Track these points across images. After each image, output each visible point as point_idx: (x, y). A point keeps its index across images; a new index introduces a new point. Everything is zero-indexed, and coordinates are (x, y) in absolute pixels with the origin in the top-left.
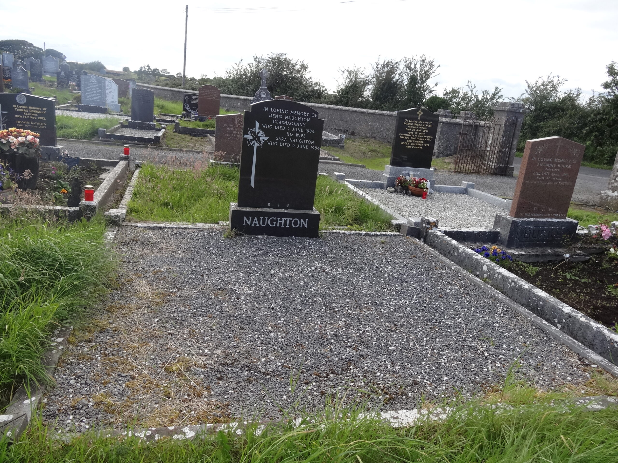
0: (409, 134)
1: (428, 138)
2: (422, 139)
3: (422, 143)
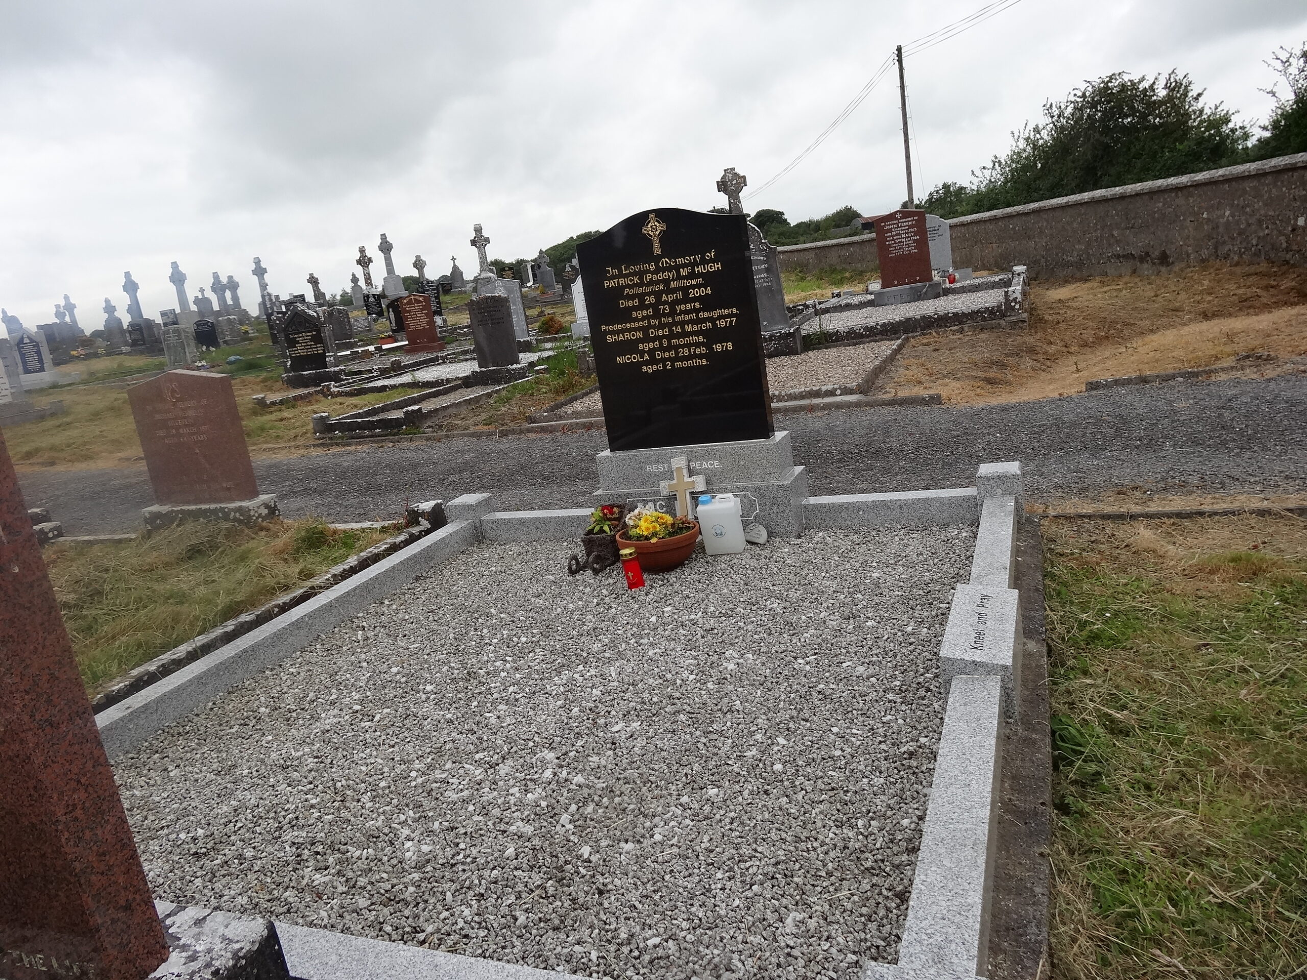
1: (720, 317)
2: (695, 328)
3: (702, 344)
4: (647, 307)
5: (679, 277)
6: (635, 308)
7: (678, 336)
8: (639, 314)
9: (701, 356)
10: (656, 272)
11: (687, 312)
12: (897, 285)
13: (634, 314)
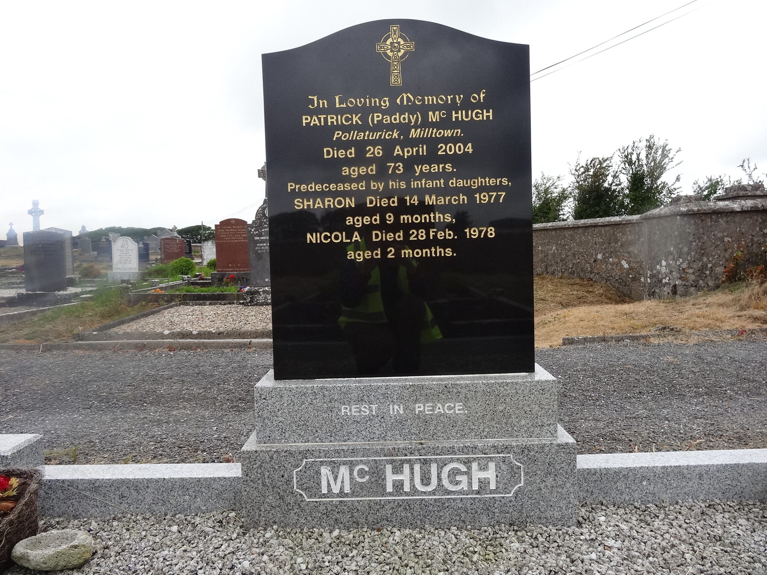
0: (348, 179)
1: (482, 189)
2: (442, 201)
3: (450, 226)
4: (368, 162)
5: (426, 124)
6: (348, 162)
7: (412, 210)
8: (354, 172)
9: (444, 244)
10: (390, 112)
11: (430, 176)
13: (346, 171)
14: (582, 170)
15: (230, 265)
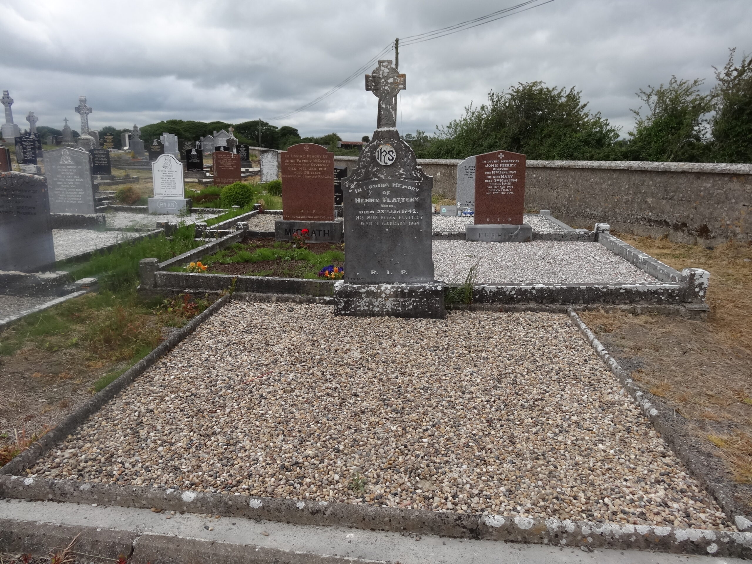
12: (488, 223)
14: (735, 73)
15: (302, 211)
